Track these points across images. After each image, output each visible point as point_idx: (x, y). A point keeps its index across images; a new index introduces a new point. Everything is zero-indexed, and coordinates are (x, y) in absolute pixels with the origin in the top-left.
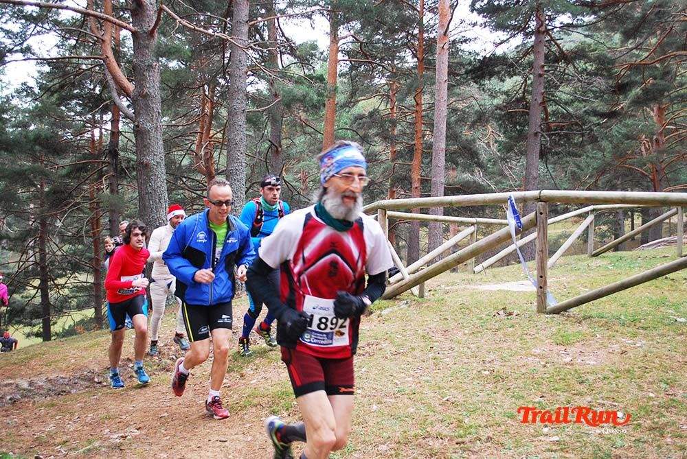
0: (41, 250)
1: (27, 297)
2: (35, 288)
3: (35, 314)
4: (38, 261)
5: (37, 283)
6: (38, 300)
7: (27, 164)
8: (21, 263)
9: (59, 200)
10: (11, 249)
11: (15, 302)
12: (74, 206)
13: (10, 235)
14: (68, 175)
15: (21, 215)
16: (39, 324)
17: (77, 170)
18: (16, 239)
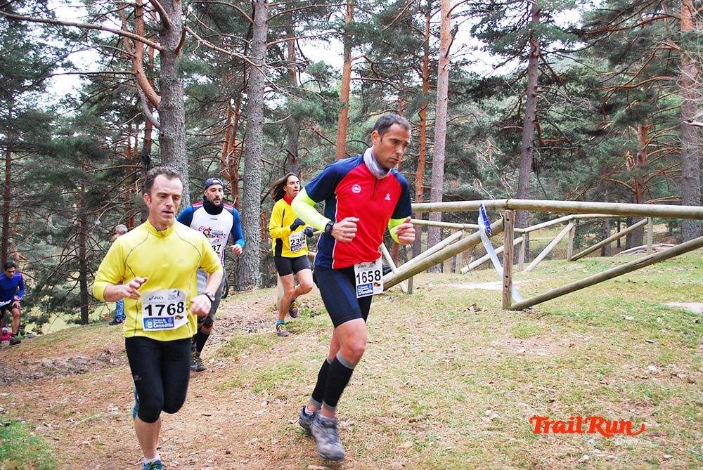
0: (81, 245)
1: (68, 288)
2: (75, 279)
3: (76, 303)
4: (78, 255)
5: (77, 275)
6: (78, 291)
7: (68, 167)
8: (63, 257)
9: (96, 200)
10: (54, 244)
11: (57, 292)
12: (110, 206)
13: (54, 231)
14: (105, 179)
15: (63, 214)
16: (78, 312)
17: (114, 174)
18: (59, 235)
